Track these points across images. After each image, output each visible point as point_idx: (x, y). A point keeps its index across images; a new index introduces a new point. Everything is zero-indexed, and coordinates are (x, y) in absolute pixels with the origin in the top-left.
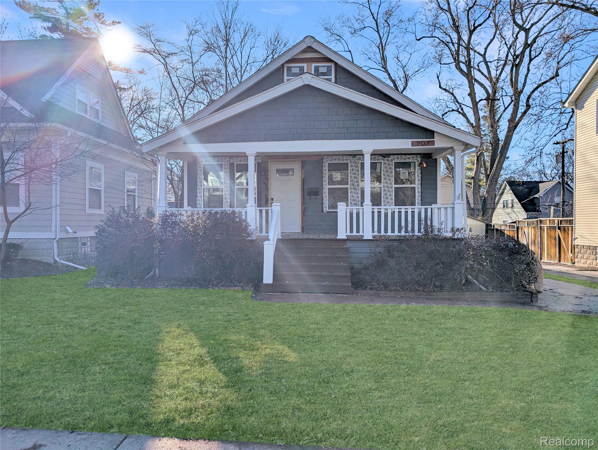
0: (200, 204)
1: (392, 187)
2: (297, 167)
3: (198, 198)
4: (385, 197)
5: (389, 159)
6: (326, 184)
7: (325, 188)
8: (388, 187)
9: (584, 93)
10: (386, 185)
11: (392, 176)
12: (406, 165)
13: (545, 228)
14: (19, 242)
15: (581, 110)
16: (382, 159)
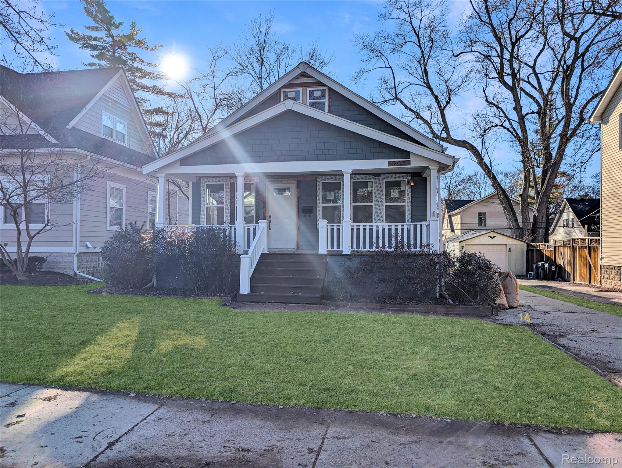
0: (203, 221)
1: (382, 205)
2: (293, 186)
3: (201, 216)
4: (376, 214)
5: (380, 178)
6: (320, 203)
7: (319, 206)
8: (379, 205)
9: (609, 107)
10: (376, 203)
11: (383, 194)
12: (397, 185)
13: (577, 247)
14: (45, 256)
15: (607, 125)
16: (373, 178)
